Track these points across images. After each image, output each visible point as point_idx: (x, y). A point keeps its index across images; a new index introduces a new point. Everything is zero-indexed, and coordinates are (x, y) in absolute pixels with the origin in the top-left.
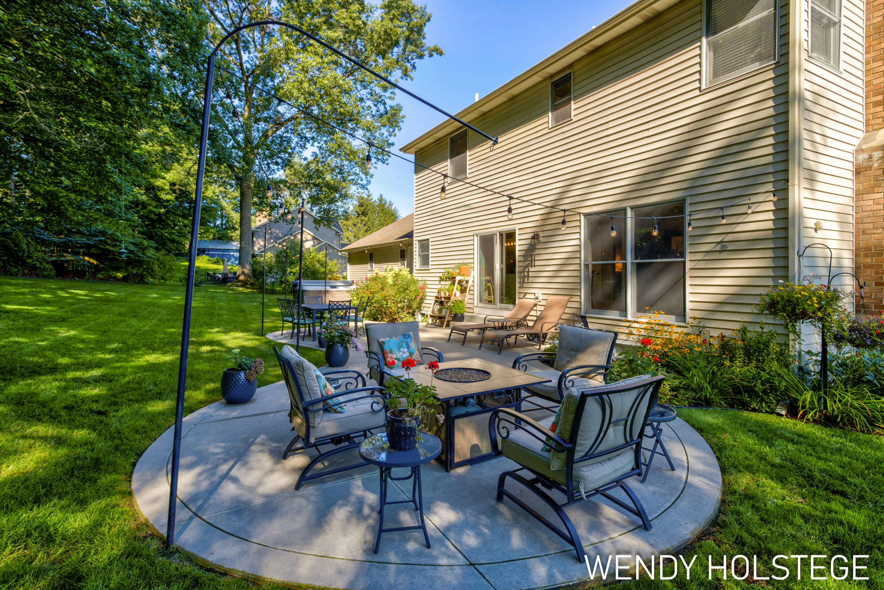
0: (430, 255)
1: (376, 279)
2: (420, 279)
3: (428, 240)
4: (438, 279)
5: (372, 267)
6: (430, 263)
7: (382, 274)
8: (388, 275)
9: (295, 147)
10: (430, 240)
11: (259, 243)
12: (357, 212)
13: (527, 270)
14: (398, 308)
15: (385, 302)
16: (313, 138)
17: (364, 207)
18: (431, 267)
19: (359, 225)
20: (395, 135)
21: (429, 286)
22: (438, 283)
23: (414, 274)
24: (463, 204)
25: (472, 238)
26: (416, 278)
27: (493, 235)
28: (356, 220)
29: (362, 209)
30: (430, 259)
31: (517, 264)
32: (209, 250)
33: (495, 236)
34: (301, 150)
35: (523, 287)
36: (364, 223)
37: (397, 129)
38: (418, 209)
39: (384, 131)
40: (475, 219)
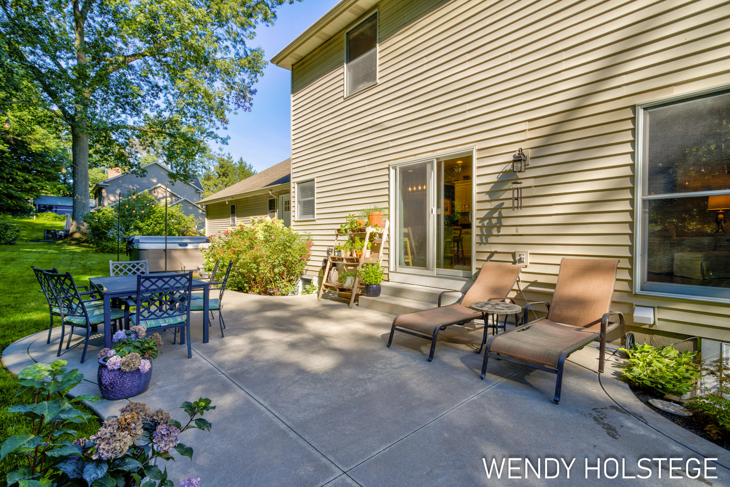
0: (316, 201)
1: (241, 232)
2: (300, 233)
3: (313, 180)
4: (334, 232)
5: (234, 221)
6: (316, 212)
7: (248, 226)
8: (257, 229)
9: (145, 96)
10: (316, 180)
11: (109, 199)
12: (218, 173)
13: (496, 215)
14: (275, 275)
15: (255, 266)
16: (166, 88)
17: (225, 169)
18: (316, 217)
19: (220, 185)
20: (257, 81)
21: (315, 243)
22: (334, 238)
23: (292, 227)
24: (370, 124)
25: (386, 172)
26: (294, 232)
27: (425, 164)
28: (217, 181)
29: (223, 170)
30: (316, 206)
31: (475, 206)
32: (57, 207)
33: (429, 166)
34: (152, 99)
35: (487, 243)
36: (225, 183)
37: (258, 75)
38: (297, 141)
39: (245, 76)
40: (392, 144)
